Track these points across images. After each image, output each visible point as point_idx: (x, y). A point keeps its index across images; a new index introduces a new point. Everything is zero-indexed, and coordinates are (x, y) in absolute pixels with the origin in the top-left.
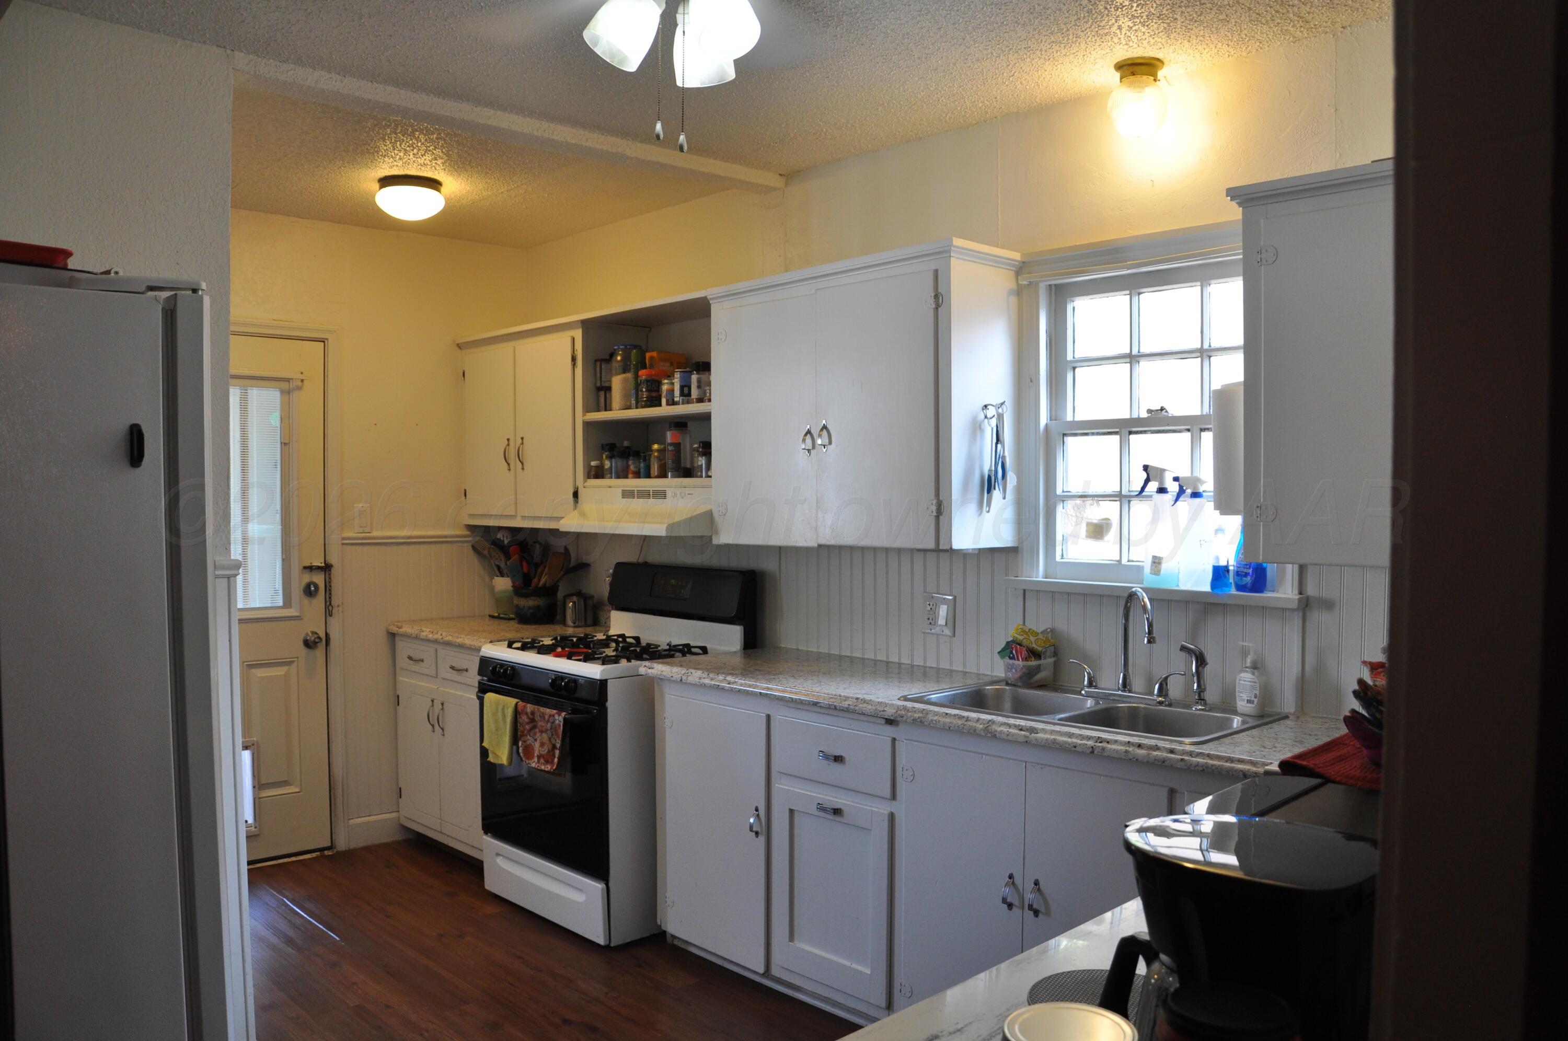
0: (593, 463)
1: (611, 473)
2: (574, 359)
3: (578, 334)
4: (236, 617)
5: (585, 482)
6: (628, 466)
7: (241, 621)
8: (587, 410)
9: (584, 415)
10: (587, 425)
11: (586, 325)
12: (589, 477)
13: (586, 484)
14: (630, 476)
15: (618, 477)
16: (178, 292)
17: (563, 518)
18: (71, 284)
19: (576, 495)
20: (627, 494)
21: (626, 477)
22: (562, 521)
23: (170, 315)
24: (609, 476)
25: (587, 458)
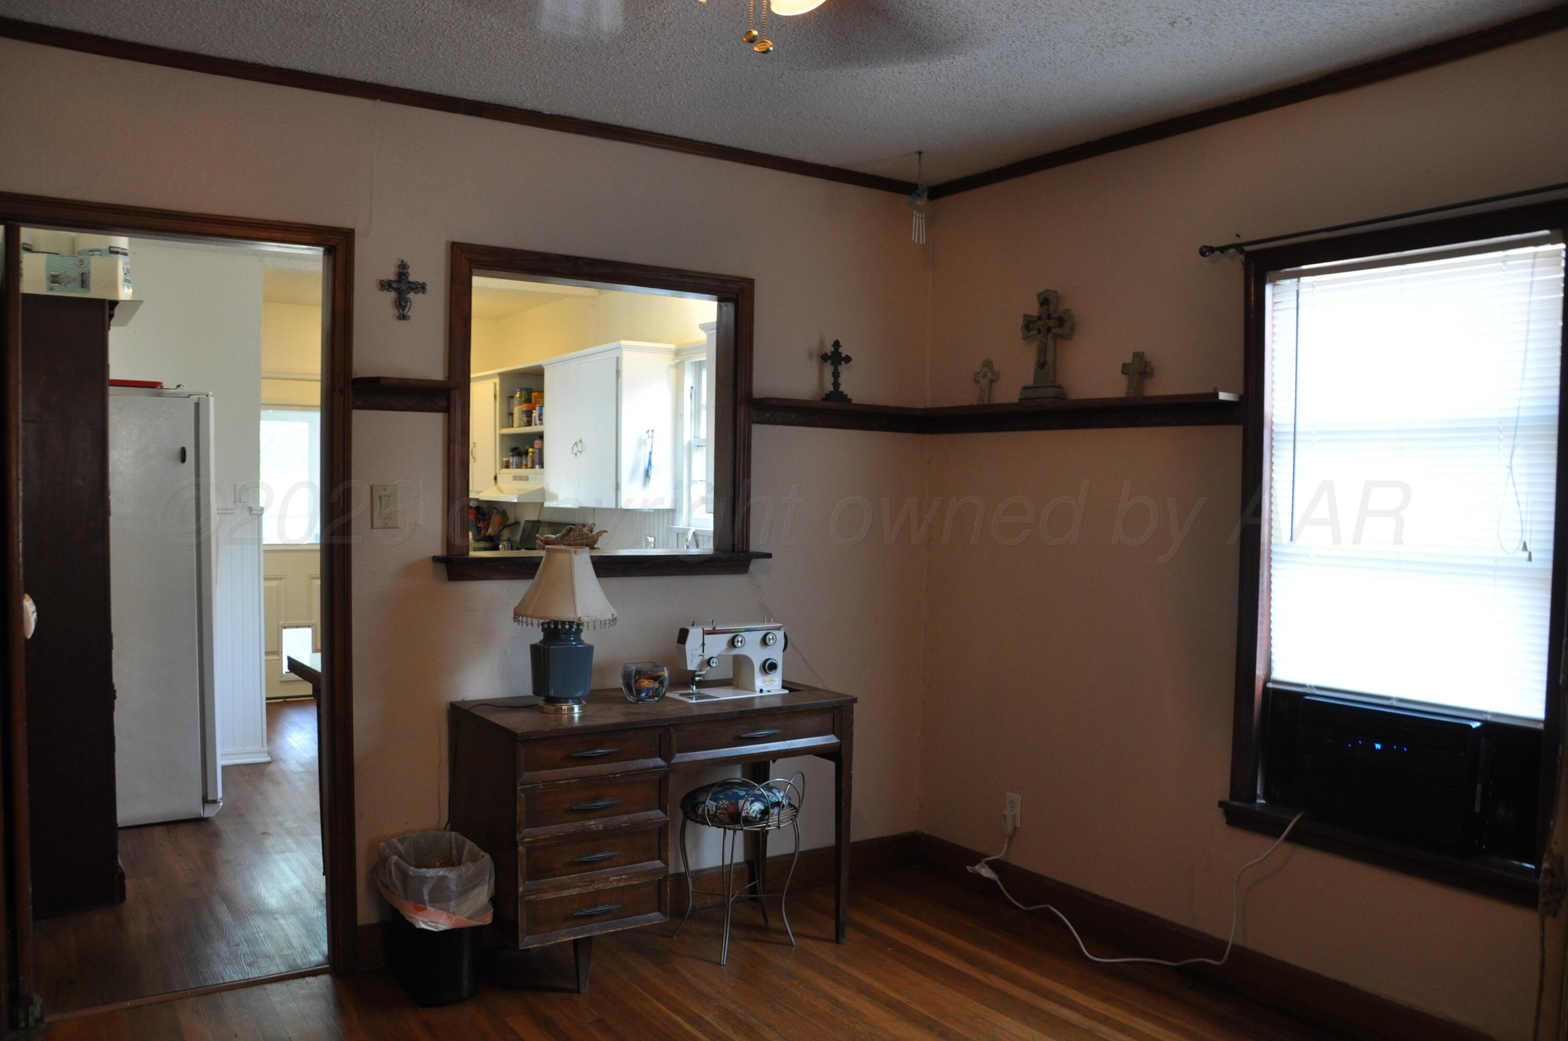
0: (505, 459)
1: (513, 465)
2: (495, 396)
3: (497, 380)
4: (262, 548)
5: (500, 470)
6: (522, 462)
7: (265, 551)
8: (502, 427)
9: (500, 430)
10: (503, 436)
11: (502, 376)
12: (502, 468)
13: (501, 472)
14: (524, 467)
15: (517, 467)
16: (200, 396)
17: (482, 492)
18: (160, 395)
19: (495, 478)
20: (515, 478)
21: (521, 468)
22: (481, 494)
23: (197, 405)
24: (512, 467)
25: (502, 456)
